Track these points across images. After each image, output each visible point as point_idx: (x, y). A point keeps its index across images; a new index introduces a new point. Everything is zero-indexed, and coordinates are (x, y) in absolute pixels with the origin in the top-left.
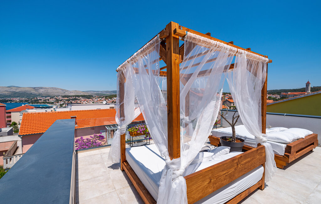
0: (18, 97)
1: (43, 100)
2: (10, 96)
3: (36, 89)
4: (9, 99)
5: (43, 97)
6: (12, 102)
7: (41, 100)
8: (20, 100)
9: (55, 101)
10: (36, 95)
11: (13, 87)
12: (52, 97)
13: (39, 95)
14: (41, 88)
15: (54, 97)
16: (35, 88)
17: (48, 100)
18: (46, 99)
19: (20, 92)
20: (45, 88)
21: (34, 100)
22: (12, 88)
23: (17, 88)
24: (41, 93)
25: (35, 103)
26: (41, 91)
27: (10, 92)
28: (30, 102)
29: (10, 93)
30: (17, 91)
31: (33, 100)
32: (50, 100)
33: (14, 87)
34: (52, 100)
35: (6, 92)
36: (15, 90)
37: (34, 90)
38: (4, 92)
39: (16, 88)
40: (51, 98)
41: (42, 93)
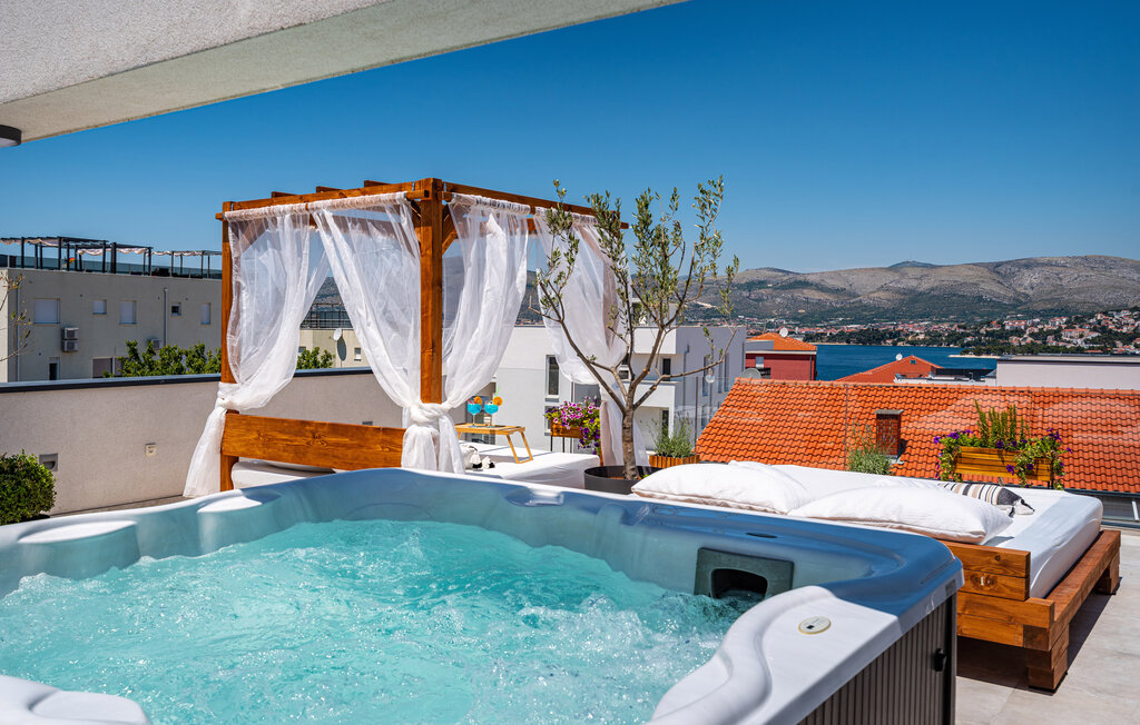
0: (923, 316)
1: (1032, 335)
2: (894, 310)
3: (1002, 269)
4: (889, 326)
5: (1030, 314)
6: (899, 340)
7: (1018, 332)
8: (928, 333)
9: (1093, 341)
10: (999, 308)
11: (907, 270)
12: (1077, 319)
13: (1015, 307)
14: (1029, 265)
15: (1092, 316)
16: (999, 265)
17: (1057, 334)
18: (1047, 327)
19: (933, 289)
20: (1049, 264)
21: (988, 334)
22: (903, 275)
23: (925, 272)
24: (1027, 296)
25: (988, 354)
26: (1028, 281)
27: (898, 291)
28: (969, 344)
29: (898, 296)
30: (925, 286)
31: (983, 331)
32: (1066, 336)
33: (915, 265)
34: (1075, 333)
35: (882, 294)
36: (914, 283)
37: (995, 276)
38: (876, 295)
39: (918, 272)
40: (1070, 325)
41: (1030, 292)
